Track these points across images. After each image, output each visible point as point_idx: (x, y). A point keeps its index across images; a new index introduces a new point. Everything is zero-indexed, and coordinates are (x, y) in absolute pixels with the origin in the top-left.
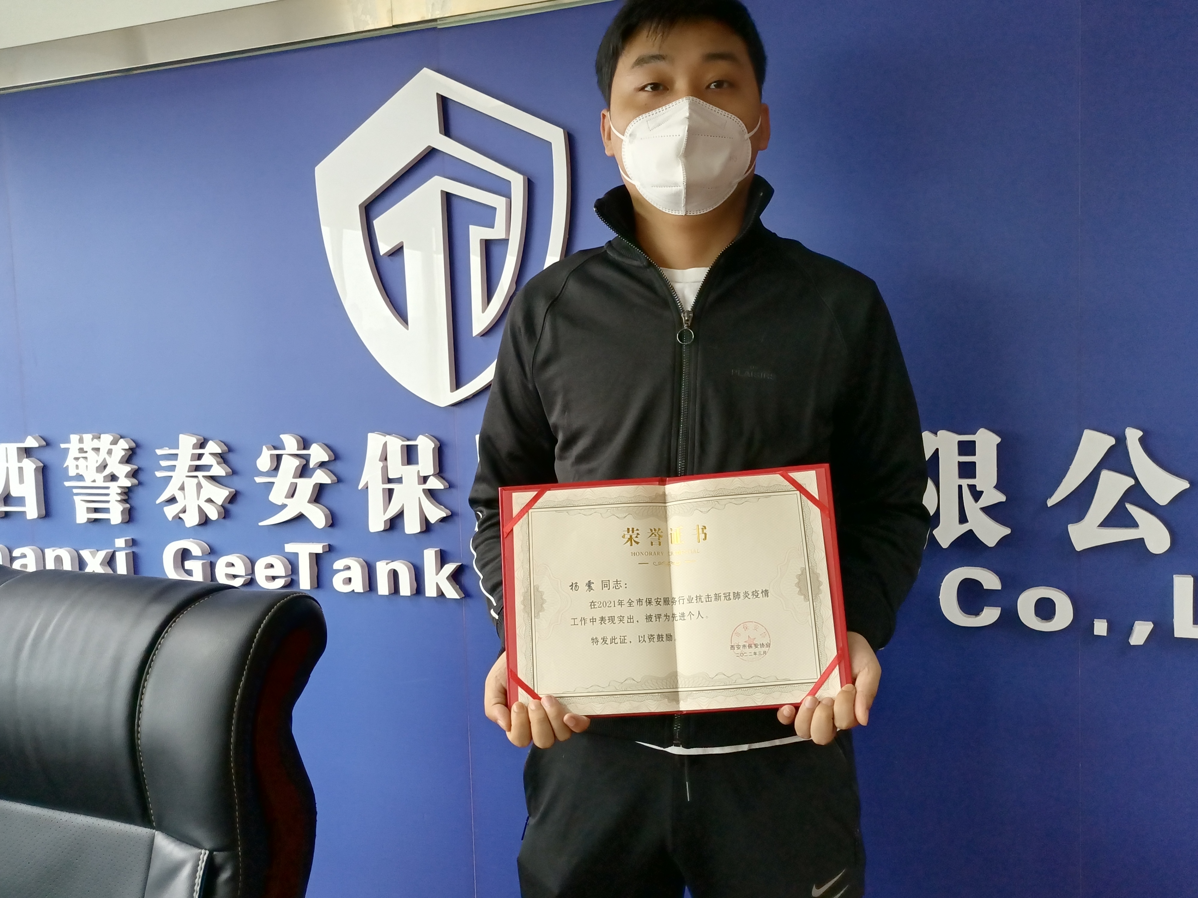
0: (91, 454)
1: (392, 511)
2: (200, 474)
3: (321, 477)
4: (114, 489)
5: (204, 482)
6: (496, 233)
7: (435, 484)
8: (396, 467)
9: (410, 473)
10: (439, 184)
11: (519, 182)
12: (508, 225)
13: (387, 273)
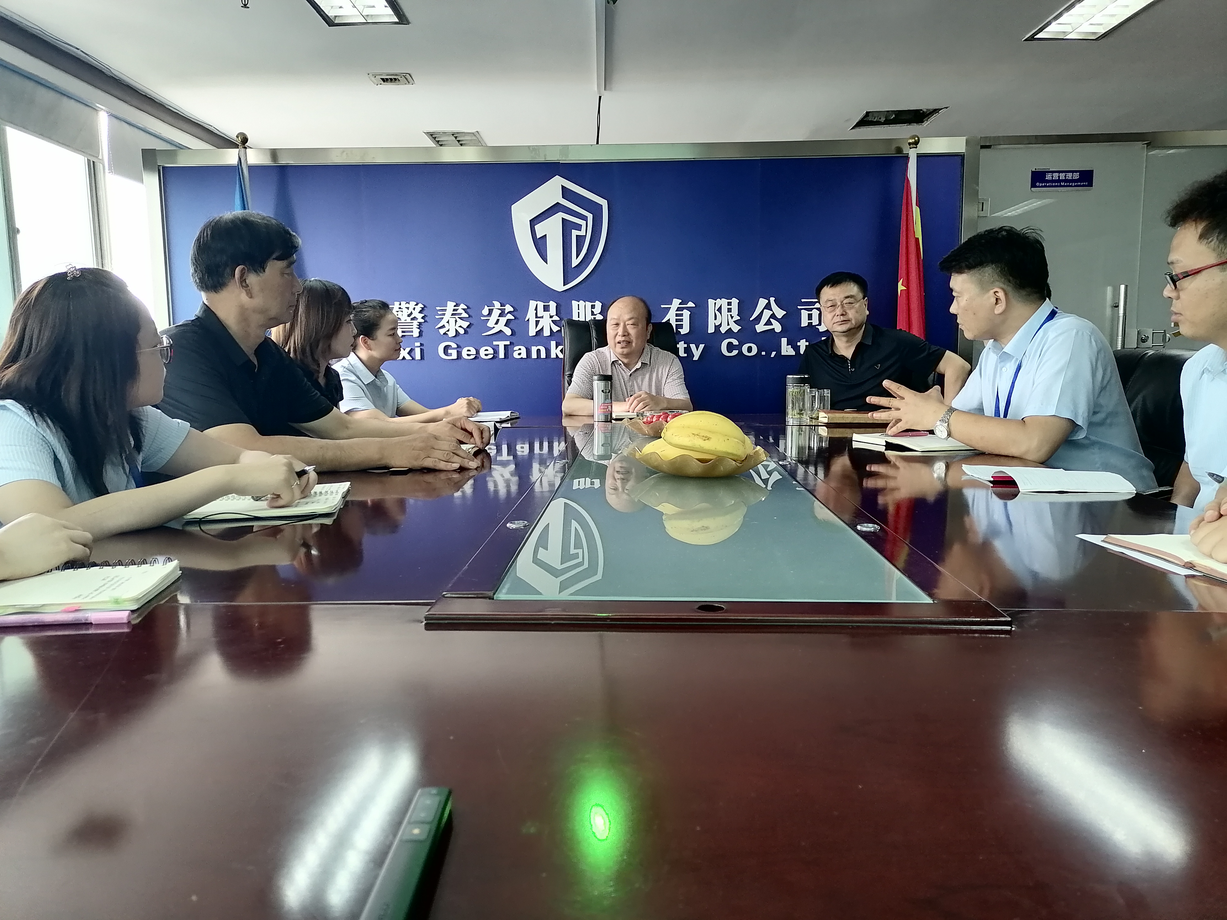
0: (405, 310)
1: (539, 328)
2: (456, 317)
3: (510, 316)
4: (415, 323)
5: (458, 319)
6: (582, 233)
7: (556, 318)
8: (541, 312)
9: (546, 314)
10: (561, 215)
11: (590, 216)
12: (586, 230)
13: (540, 244)
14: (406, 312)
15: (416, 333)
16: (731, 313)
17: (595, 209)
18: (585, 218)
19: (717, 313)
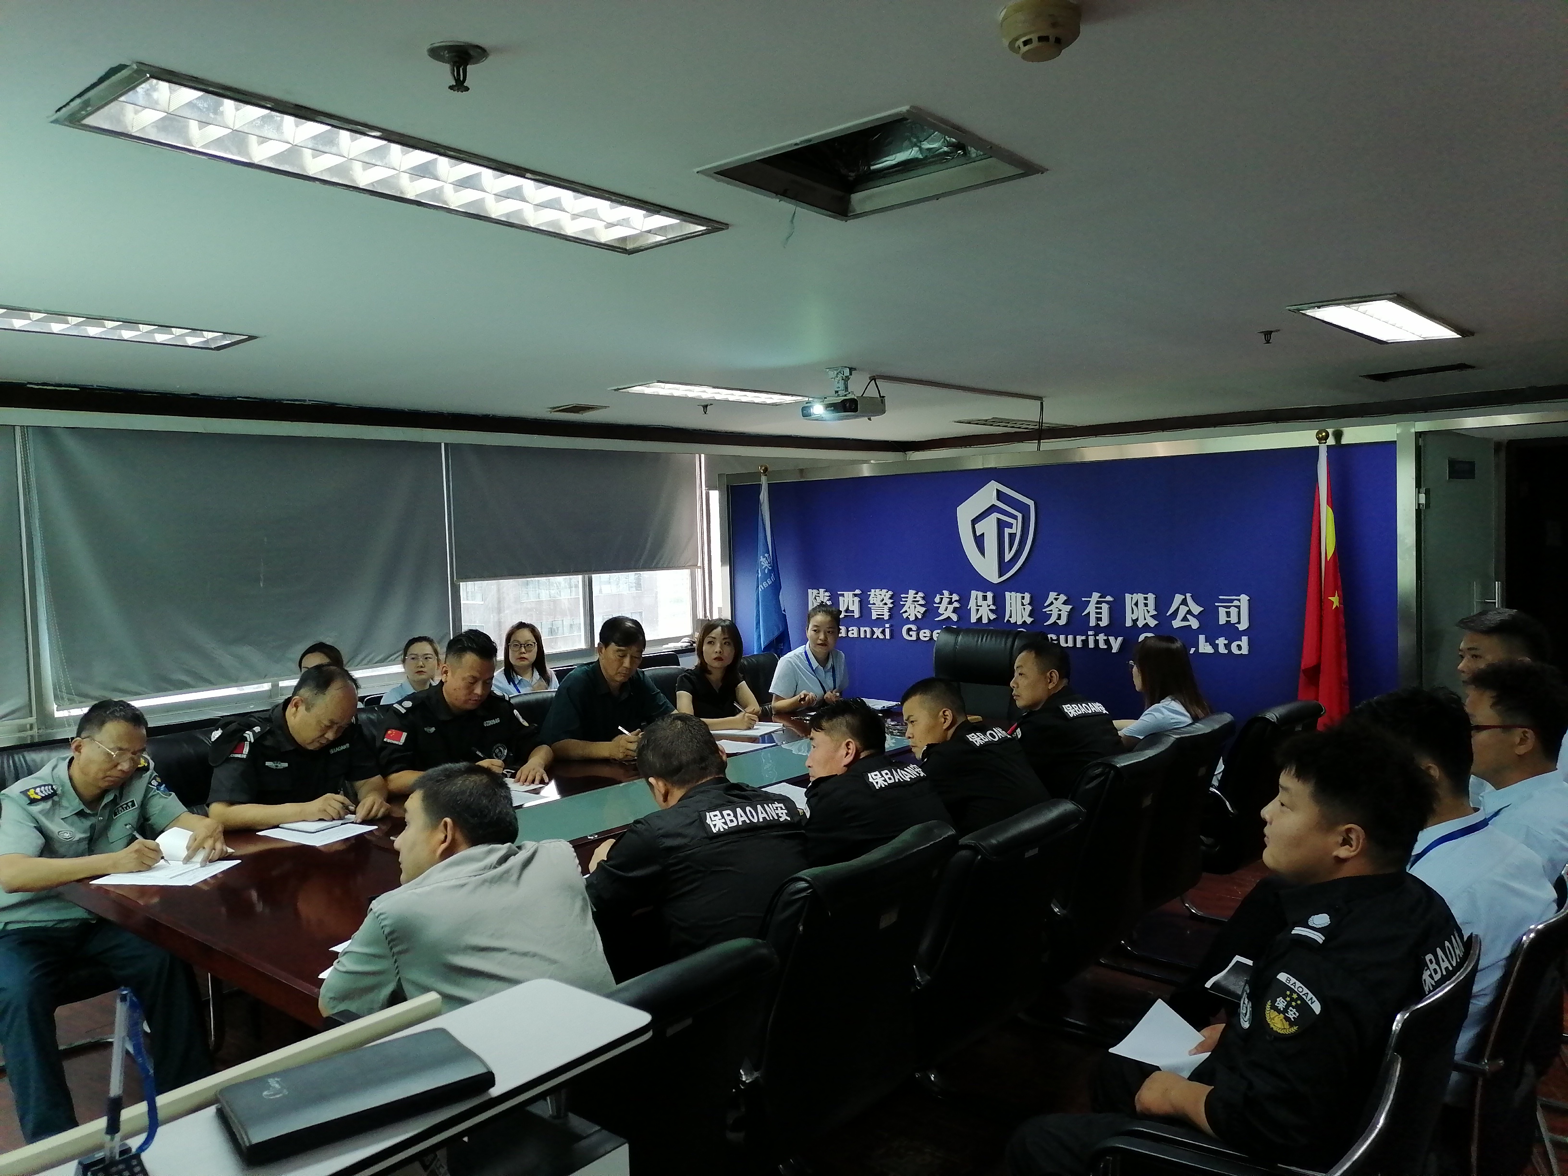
0: (879, 596)
1: (978, 616)
2: (916, 603)
3: (956, 605)
4: (886, 608)
5: (917, 606)
6: (1013, 531)
7: (993, 607)
8: (980, 602)
9: (984, 603)
10: (995, 516)
11: (1020, 516)
12: (1017, 529)
13: (979, 541)
15: (886, 617)
16: (1147, 608)
17: (1023, 509)
18: (1015, 518)
19: (1134, 607)
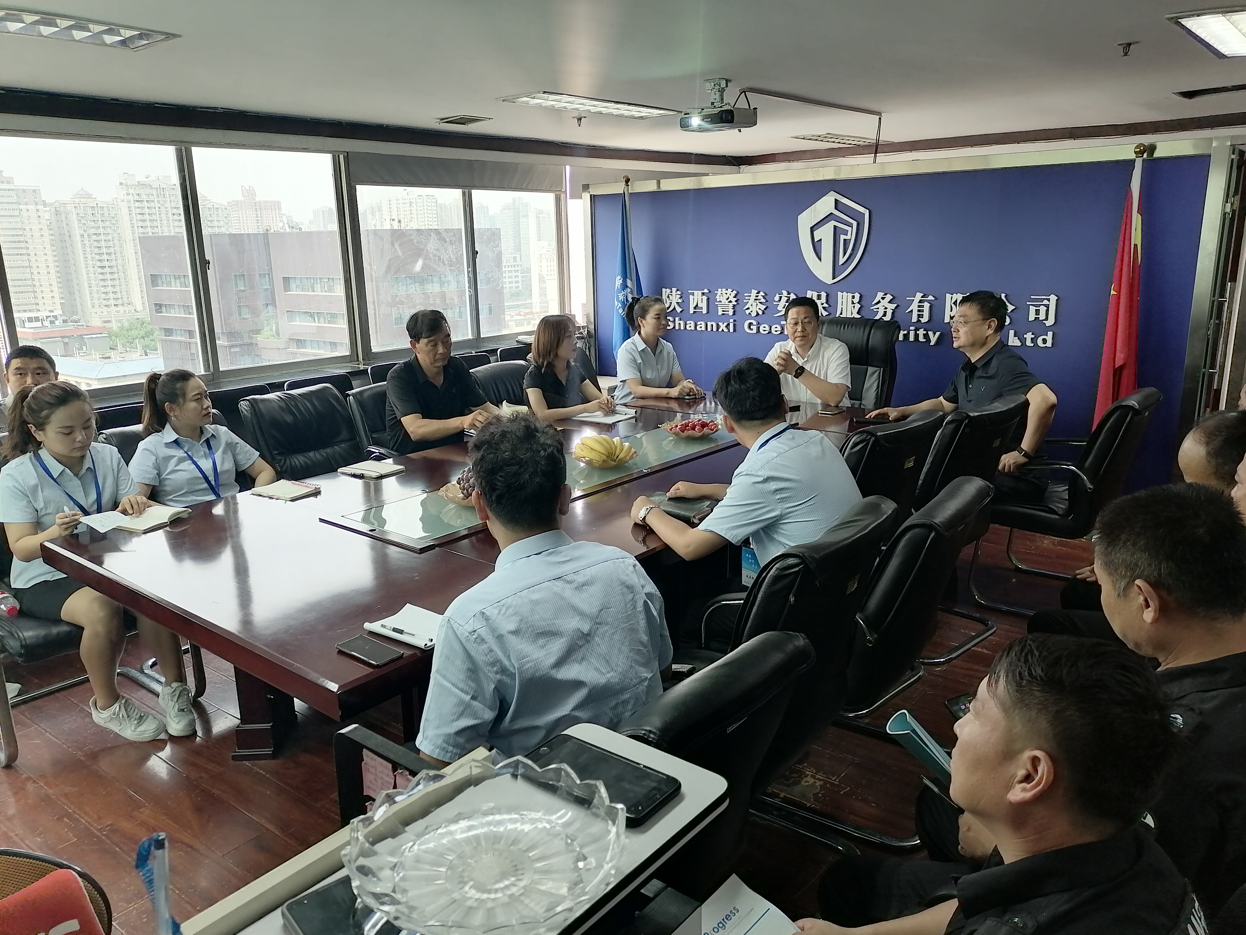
2: (757, 301)
4: (731, 305)
5: (758, 304)
6: (848, 237)
7: (825, 305)
10: (833, 223)
11: (855, 223)
12: (851, 235)
13: (816, 247)
14: (726, 297)
15: (731, 313)
17: (859, 218)
18: (851, 225)
